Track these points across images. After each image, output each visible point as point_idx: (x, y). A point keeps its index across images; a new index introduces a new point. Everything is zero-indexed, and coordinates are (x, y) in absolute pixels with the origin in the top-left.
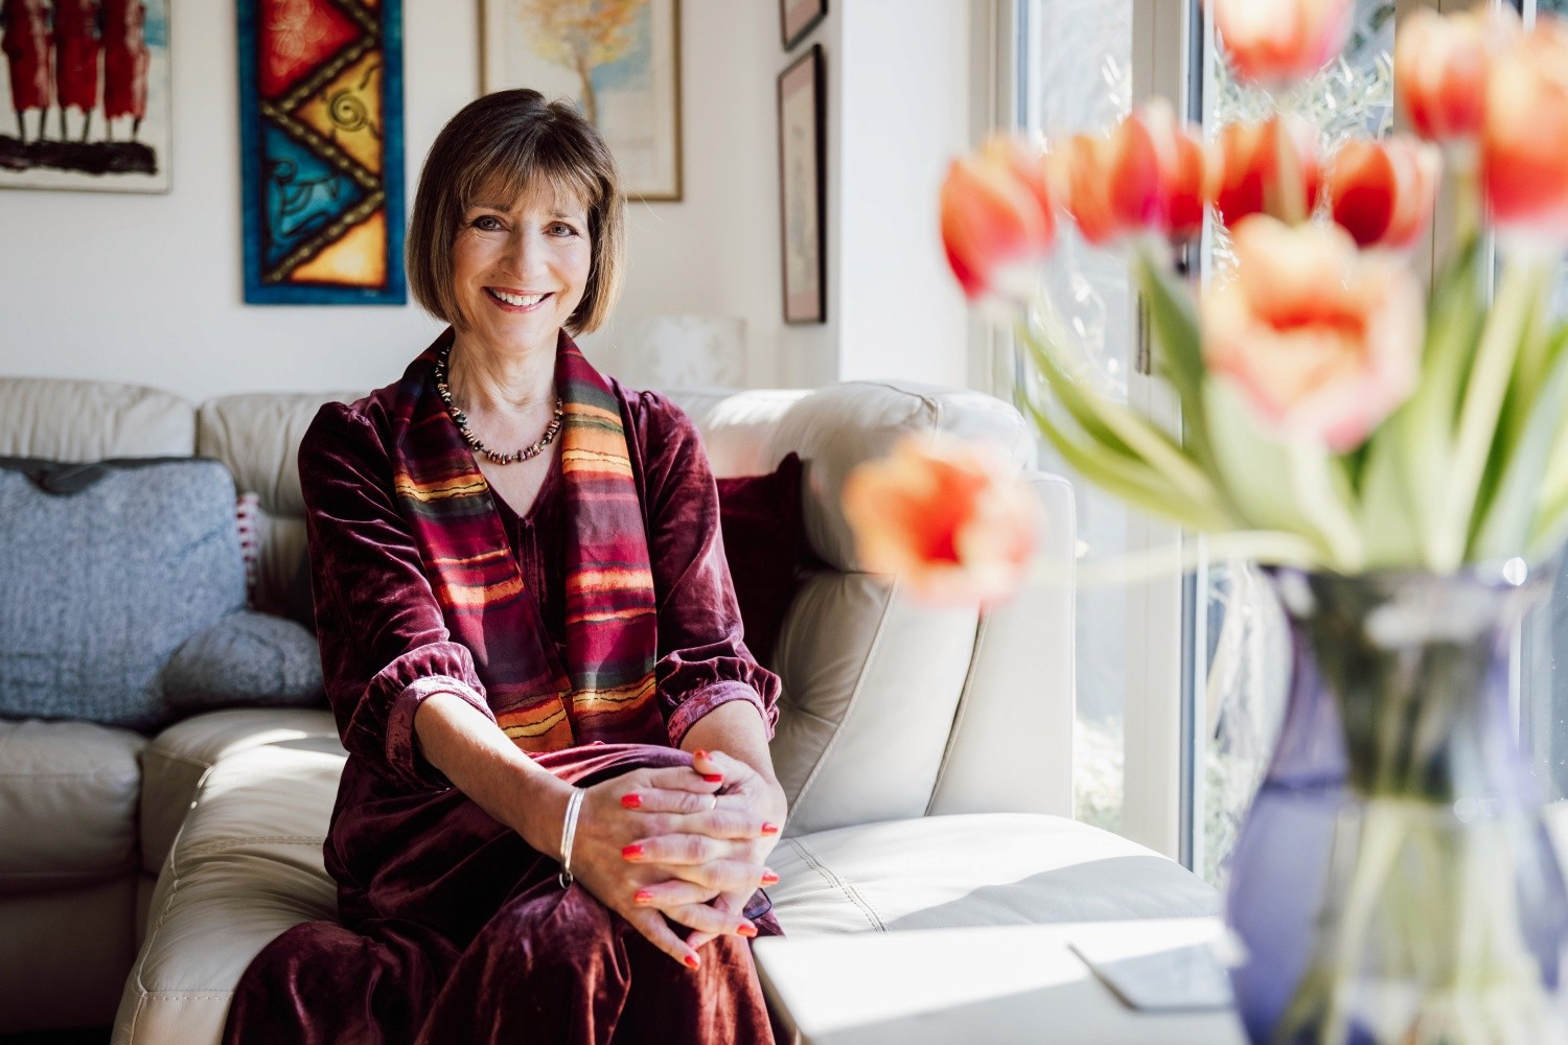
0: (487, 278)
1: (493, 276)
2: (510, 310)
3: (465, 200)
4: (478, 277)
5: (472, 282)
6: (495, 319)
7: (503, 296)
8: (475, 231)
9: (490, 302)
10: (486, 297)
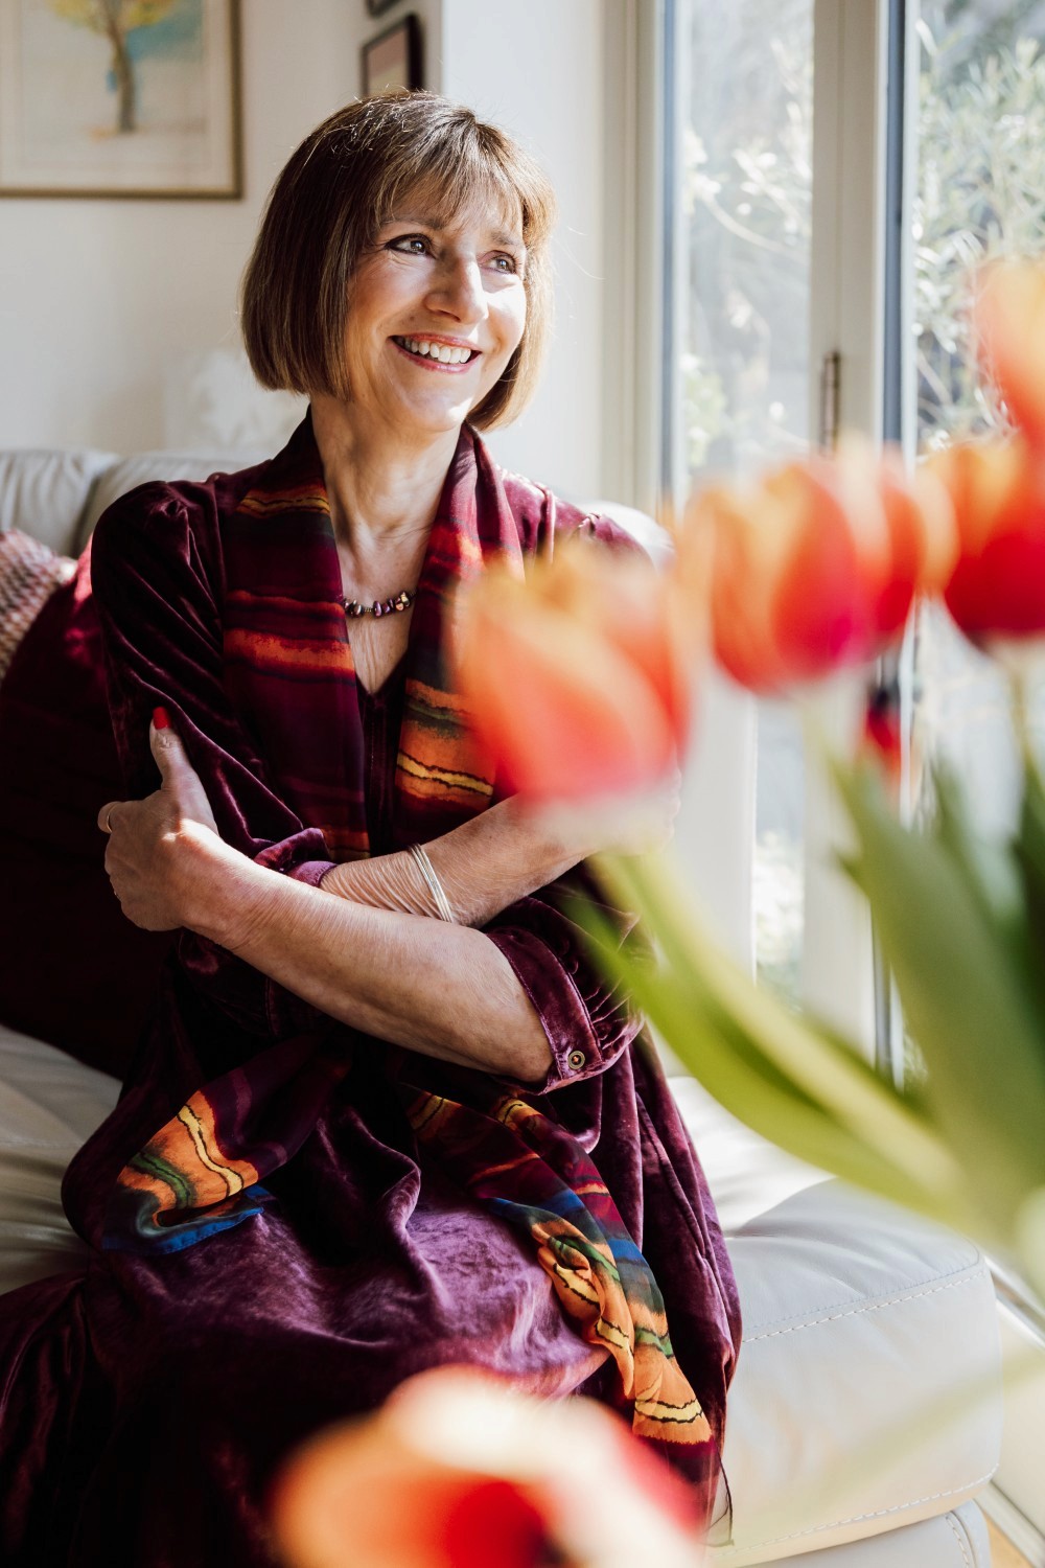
0: (402, 322)
1: (412, 318)
2: (434, 368)
3: (383, 210)
4: (388, 321)
5: (379, 328)
6: (407, 382)
7: (425, 349)
8: (391, 254)
9: (402, 357)
10: (394, 349)
